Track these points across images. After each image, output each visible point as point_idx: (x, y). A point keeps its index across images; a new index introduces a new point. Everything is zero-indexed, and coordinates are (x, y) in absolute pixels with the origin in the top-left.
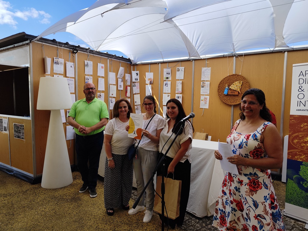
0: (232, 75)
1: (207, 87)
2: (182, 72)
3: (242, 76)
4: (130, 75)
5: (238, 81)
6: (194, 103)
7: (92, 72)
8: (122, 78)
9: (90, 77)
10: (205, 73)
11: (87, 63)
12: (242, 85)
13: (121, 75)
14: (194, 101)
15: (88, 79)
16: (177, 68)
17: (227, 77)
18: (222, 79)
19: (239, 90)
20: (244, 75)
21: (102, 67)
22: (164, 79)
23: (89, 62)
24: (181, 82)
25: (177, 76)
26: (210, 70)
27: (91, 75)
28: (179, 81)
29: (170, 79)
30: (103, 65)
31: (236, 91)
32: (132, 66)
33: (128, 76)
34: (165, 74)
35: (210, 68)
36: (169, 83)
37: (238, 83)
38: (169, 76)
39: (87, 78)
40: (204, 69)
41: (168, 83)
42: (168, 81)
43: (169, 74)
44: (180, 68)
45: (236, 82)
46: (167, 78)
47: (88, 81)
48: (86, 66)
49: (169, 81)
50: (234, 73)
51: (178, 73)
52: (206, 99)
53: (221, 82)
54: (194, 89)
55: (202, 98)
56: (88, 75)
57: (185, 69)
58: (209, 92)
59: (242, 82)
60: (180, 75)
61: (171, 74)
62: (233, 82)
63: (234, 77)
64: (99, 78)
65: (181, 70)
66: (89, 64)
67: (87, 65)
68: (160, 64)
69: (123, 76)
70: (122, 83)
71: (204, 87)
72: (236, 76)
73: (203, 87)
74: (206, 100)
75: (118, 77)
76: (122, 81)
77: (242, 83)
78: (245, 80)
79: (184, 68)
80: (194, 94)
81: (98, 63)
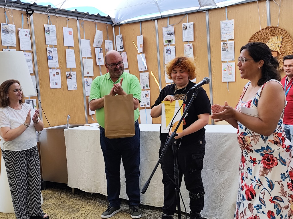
0: (266, 28)
1: (231, 49)
2: (191, 30)
3: (282, 27)
4: (111, 41)
5: (276, 37)
6: (212, 75)
7: (56, 42)
8: (101, 47)
9: (54, 48)
10: (226, 29)
11: (48, 28)
12: (281, 42)
13: (99, 42)
14: (212, 72)
15: (51, 52)
16: (183, 25)
17: (260, 31)
18: (252, 36)
19: (278, 50)
20: (284, 26)
21: (69, 32)
22: (165, 44)
23: (50, 26)
24: (191, 45)
25: (183, 37)
26: (233, 23)
27: (55, 46)
28: (188, 44)
29: (173, 42)
30: (71, 30)
31: (274, 51)
32: (113, 28)
33: (109, 44)
34: (165, 35)
35: (233, 20)
36: (172, 48)
37: (275, 39)
38: (171, 38)
39: (49, 50)
40: (223, 23)
41: (170, 49)
42: (170, 45)
43: (172, 35)
44: (187, 24)
45: (273, 38)
46: (169, 41)
47: (50, 55)
48: (47, 32)
49: (173, 45)
50: (269, 26)
51: (185, 32)
52: (231, 67)
53: (251, 39)
54: (212, 54)
55: (224, 66)
56: (51, 46)
57: (196, 26)
58: (234, 57)
59: (281, 37)
60: (188, 35)
61: (174, 34)
62: (269, 39)
63: (270, 30)
64: (67, 50)
65: (190, 27)
66: (50, 30)
67: (49, 31)
68: (156, 21)
69: (101, 43)
70: (102, 54)
71: (226, 49)
72: (272, 28)
73: (224, 50)
74: (230, 69)
75: (94, 46)
76: (101, 51)
77: (283, 38)
78: (286, 34)
79: (192, 23)
80: (212, 61)
81: (63, 27)
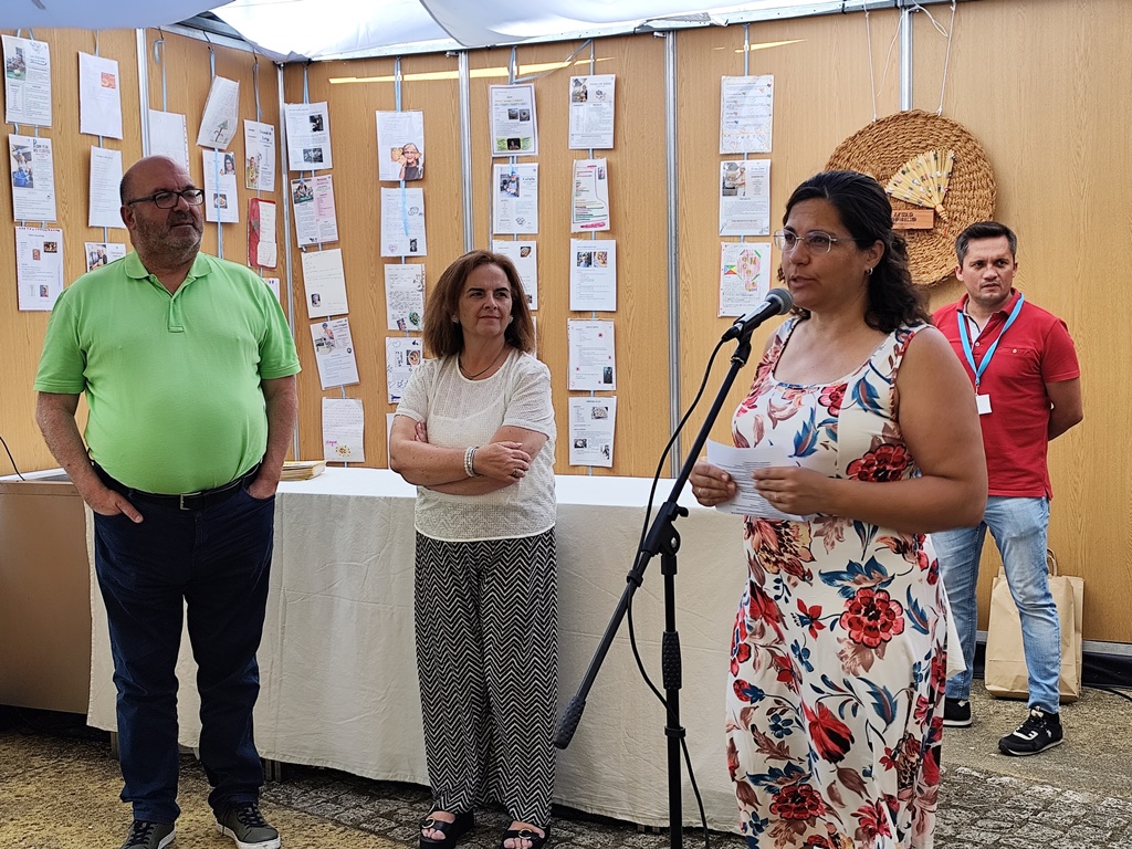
0: (896, 119)
1: (757, 191)
2: (604, 105)
3: (955, 118)
4: (269, 128)
5: (932, 154)
6: (682, 286)
7: (49, 112)
9: (41, 141)
10: (744, 111)
11: (19, 51)
12: (950, 176)
14: (683, 277)
15: (28, 157)
16: (572, 83)
17: (870, 127)
18: (840, 143)
19: (936, 202)
20: (960, 115)
21: (104, 76)
22: (496, 151)
23: (27, 45)
24: (601, 163)
25: (572, 130)
26: (770, 91)
27: (43, 131)
28: (590, 162)
29: (531, 148)
30: (112, 67)
31: (923, 208)
32: (280, 74)
33: (258, 139)
34: (498, 116)
35: (769, 79)
36: (526, 171)
37: (928, 161)
38: (523, 130)
39: (18, 148)
40: (731, 85)
41: (518, 173)
42: (519, 160)
43: (525, 117)
44: (593, 83)
45: (921, 159)
47: (23, 165)
48: (11, 70)
49: (529, 159)
50: (906, 108)
51: (578, 112)
52: (754, 262)
53: (837, 157)
54: (682, 204)
55: (731, 254)
56: (27, 130)
57: (624, 89)
58: (767, 223)
59: (951, 154)
60: (590, 122)
61: (533, 117)
62: (905, 159)
63: (909, 126)
65: (599, 93)
67: (20, 64)
68: (463, 58)
70: (231, 178)
71: (740, 190)
72: (919, 121)
73: (730, 191)
74: (752, 267)
75: (203, 139)
76: (230, 165)
77: (955, 162)
78: (969, 146)
79: (611, 78)
80: (682, 232)
81: (80, 53)
